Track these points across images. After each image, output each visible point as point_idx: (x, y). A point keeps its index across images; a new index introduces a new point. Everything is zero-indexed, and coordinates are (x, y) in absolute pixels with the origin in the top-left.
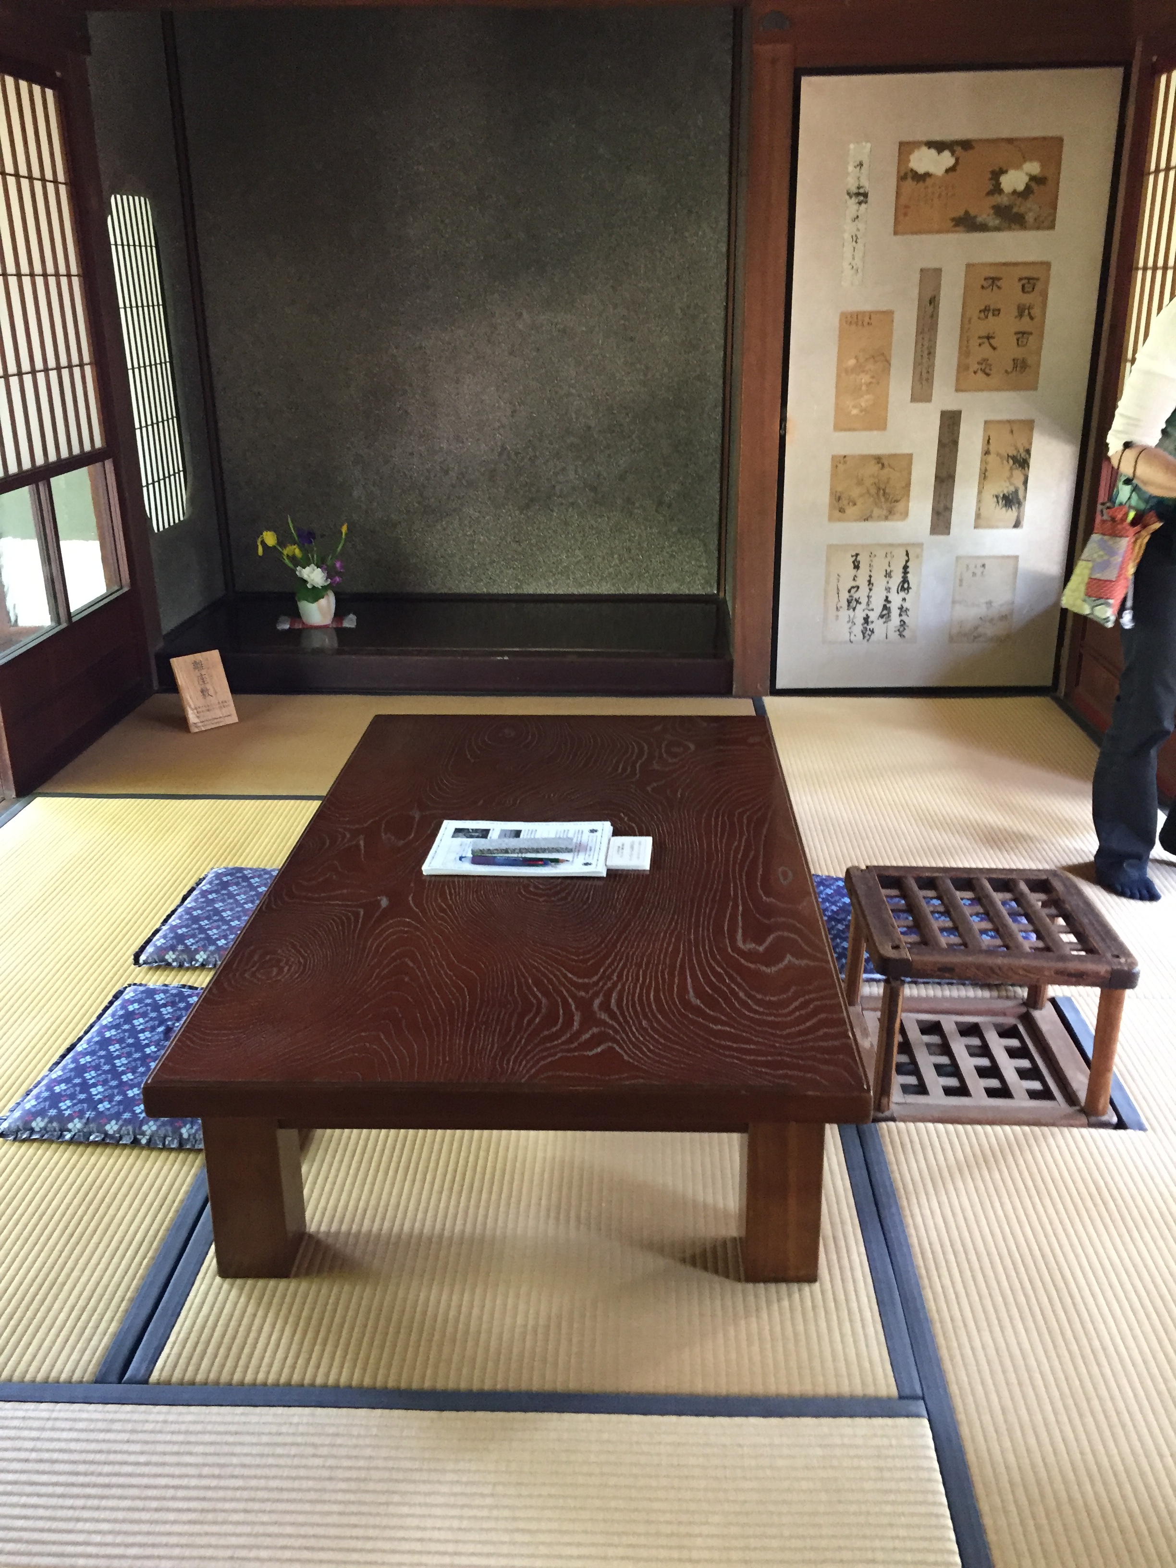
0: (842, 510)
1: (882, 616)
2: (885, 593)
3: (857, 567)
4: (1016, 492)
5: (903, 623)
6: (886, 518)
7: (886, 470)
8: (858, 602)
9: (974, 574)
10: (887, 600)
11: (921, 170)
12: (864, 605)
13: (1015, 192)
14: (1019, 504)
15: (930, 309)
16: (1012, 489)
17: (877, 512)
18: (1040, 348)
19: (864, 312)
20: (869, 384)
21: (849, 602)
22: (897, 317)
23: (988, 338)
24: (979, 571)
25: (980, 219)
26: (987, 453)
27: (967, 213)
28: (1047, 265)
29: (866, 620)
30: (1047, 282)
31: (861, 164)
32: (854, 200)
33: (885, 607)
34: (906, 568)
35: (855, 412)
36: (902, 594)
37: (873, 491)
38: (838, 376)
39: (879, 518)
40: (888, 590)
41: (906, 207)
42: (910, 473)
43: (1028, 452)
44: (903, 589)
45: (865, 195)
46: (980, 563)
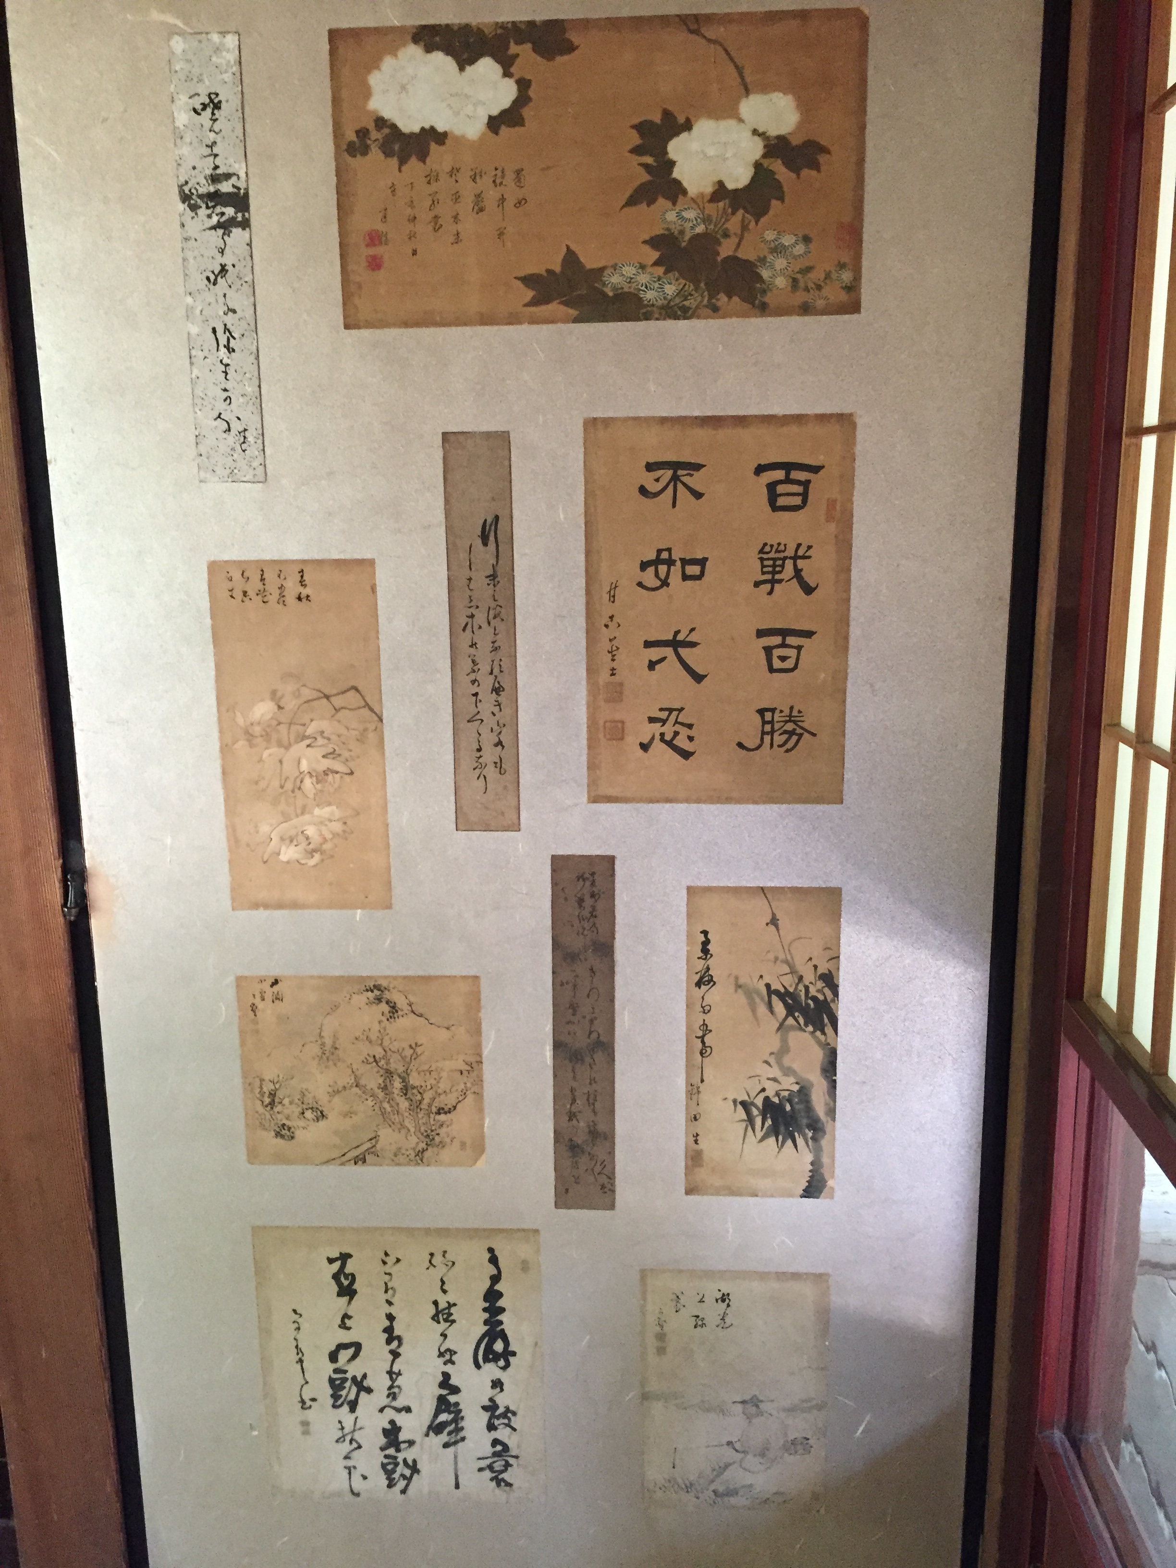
0: (284, 1132)
1: (436, 1428)
2: (437, 1366)
3: (347, 1291)
4: (804, 1092)
5: (501, 1449)
6: (420, 1157)
7: (405, 1022)
8: (361, 1386)
9: (699, 1322)
10: (445, 1382)
11: (410, 125)
12: (380, 1397)
13: (720, 191)
14: (817, 1128)
15: (485, 555)
16: (789, 1084)
17: (388, 1138)
18: (840, 677)
19: (283, 565)
20: (323, 776)
21: (336, 1386)
22: (384, 580)
23: (675, 644)
24: (712, 1312)
25: (614, 280)
26: (704, 980)
27: (571, 258)
28: (844, 422)
29: (392, 1433)
30: (847, 480)
31: (214, 104)
32: (205, 218)
33: (443, 1404)
34: (492, 1296)
35: (289, 853)
36: (491, 1371)
37: (373, 1080)
38: (226, 749)
39: (397, 1157)
40: (447, 1355)
41: (374, 239)
42: (477, 1031)
43: (830, 980)
44: (491, 1356)
45: (240, 201)
46: (712, 1290)
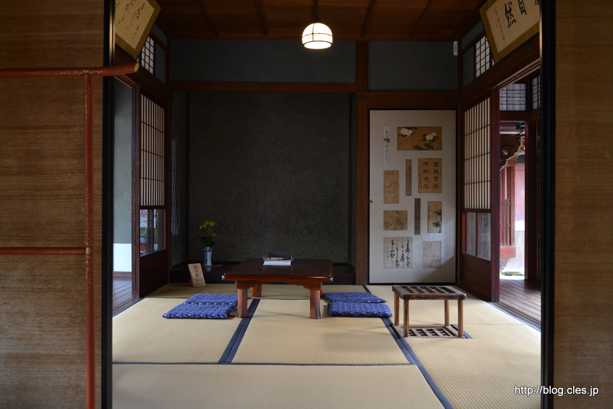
0: (387, 227)
1: (401, 260)
2: (402, 252)
3: (393, 244)
4: (439, 222)
5: (408, 262)
6: (401, 229)
7: (400, 215)
8: (394, 255)
9: (429, 247)
10: (403, 254)
11: (404, 134)
12: (396, 256)
13: (430, 140)
14: (440, 226)
15: (409, 170)
16: (437, 221)
17: (398, 227)
18: (441, 183)
19: (390, 171)
20: (393, 191)
21: (391, 255)
22: (400, 172)
23: (426, 178)
24: (430, 246)
25: (421, 147)
26: (429, 211)
27: (417, 145)
28: (441, 159)
29: (397, 260)
30: (441, 164)
31: (387, 132)
32: (386, 141)
33: (402, 257)
34: (408, 244)
35: (390, 198)
36: (407, 253)
37: (397, 221)
38: (384, 188)
39: (399, 230)
40: (403, 251)
41: (400, 143)
42: (407, 216)
43: (441, 210)
44: (407, 251)
45: (389, 140)
46: (430, 243)
